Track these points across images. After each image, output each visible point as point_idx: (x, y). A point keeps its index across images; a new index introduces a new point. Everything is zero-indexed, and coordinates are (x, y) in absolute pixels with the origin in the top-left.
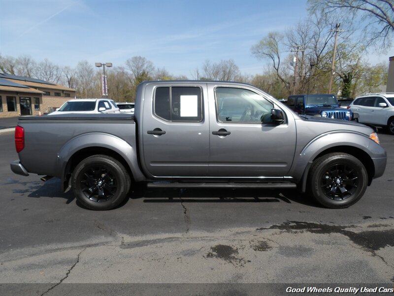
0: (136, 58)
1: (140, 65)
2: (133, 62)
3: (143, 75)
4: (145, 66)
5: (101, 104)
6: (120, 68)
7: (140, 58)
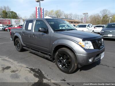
0: (104, 10)
1: (105, 12)
2: (103, 11)
3: (105, 16)
4: (107, 12)
5: (88, 26)
6: (98, 14)
7: (106, 10)
